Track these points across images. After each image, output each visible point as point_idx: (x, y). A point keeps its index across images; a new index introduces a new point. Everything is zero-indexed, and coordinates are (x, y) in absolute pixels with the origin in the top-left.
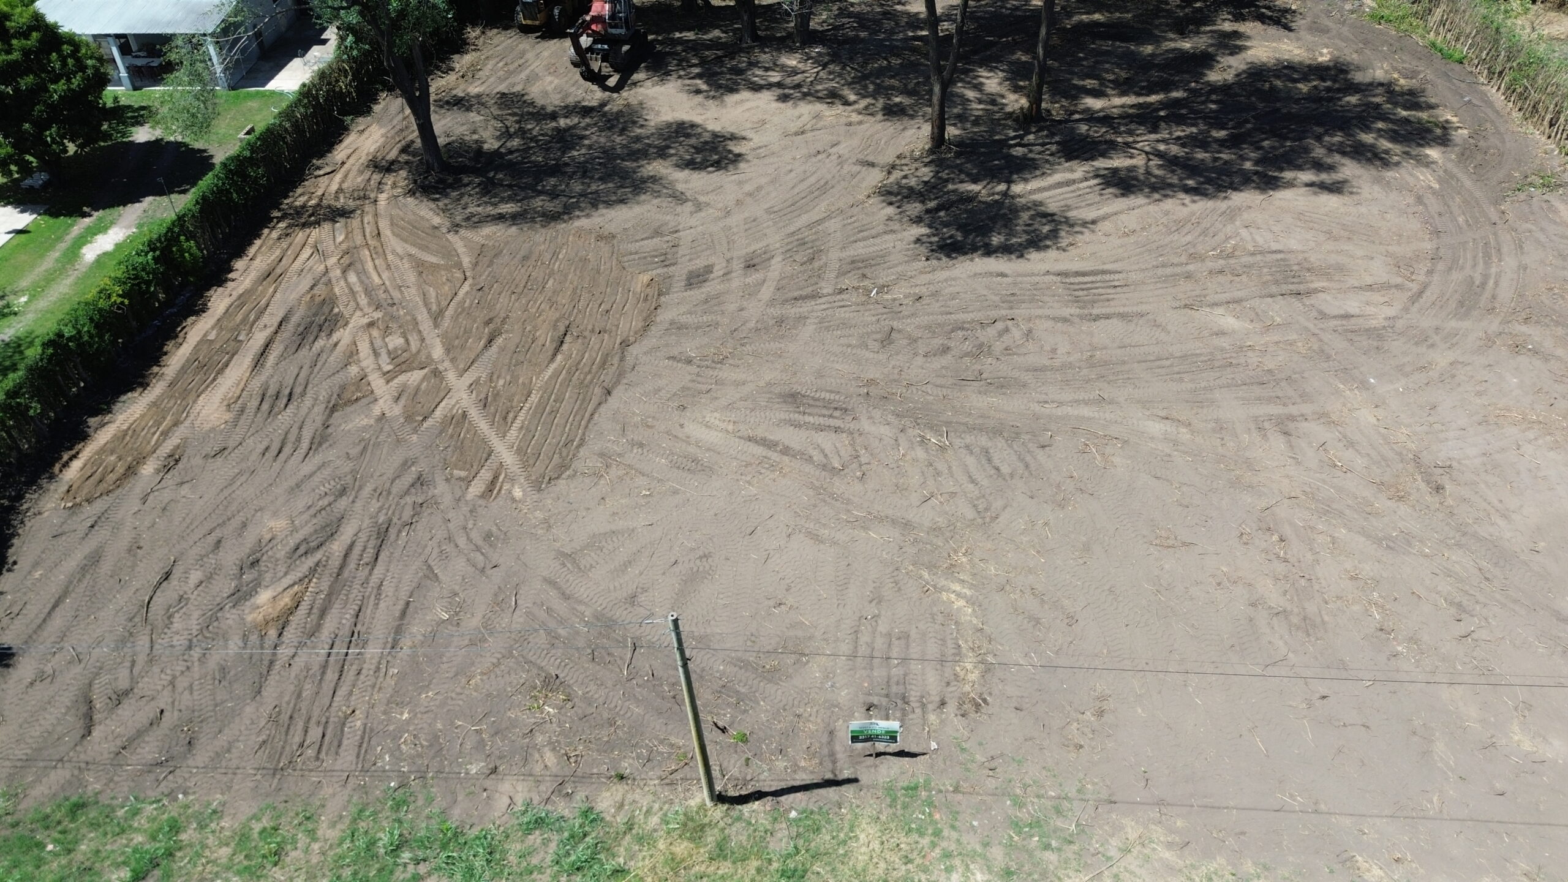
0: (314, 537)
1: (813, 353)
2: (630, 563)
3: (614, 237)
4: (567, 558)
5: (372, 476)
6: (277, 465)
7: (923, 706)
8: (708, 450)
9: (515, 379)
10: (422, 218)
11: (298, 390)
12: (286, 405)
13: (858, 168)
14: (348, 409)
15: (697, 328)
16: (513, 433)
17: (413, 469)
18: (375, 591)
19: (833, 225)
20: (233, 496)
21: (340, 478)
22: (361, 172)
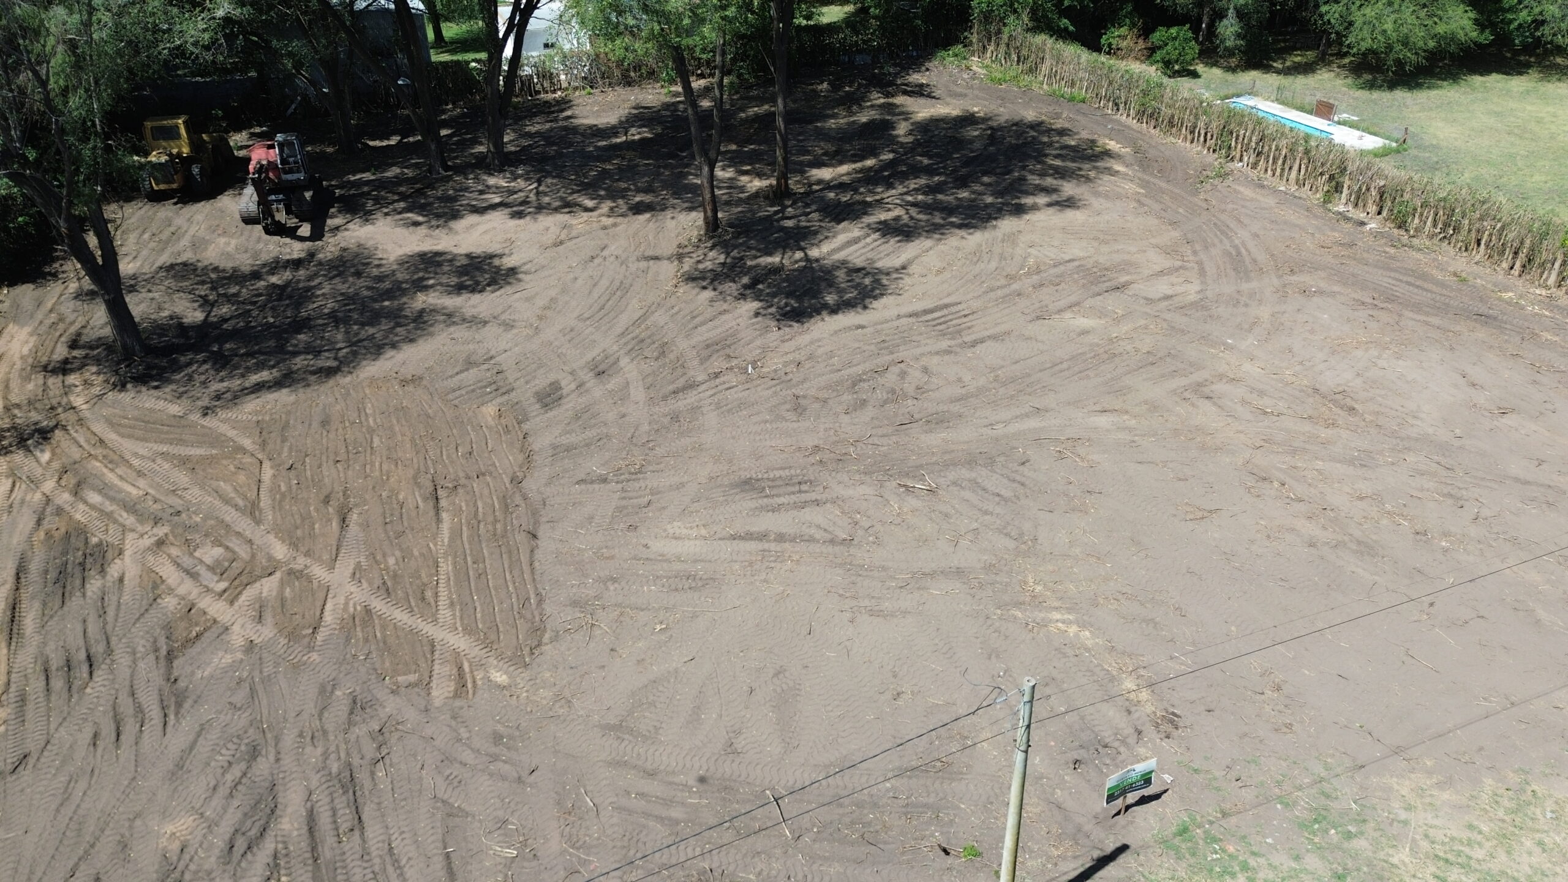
0: (249, 823)
1: (733, 438)
2: (699, 708)
3: (421, 378)
4: (617, 729)
5: (285, 720)
6: (126, 751)
7: (1123, 742)
8: (695, 561)
9: (407, 554)
10: (151, 410)
11: (99, 649)
12: (91, 674)
13: (643, 264)
14: (193, 651)
15: (587, 445)
16: (444, 613)
17: (338, 693)
18: (388, 859)
19: (659, 318)
20: (81, 812)
21: (238, 737)
22: (28, 379)
